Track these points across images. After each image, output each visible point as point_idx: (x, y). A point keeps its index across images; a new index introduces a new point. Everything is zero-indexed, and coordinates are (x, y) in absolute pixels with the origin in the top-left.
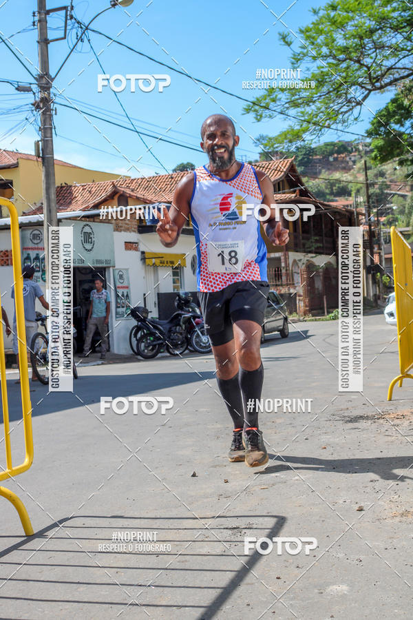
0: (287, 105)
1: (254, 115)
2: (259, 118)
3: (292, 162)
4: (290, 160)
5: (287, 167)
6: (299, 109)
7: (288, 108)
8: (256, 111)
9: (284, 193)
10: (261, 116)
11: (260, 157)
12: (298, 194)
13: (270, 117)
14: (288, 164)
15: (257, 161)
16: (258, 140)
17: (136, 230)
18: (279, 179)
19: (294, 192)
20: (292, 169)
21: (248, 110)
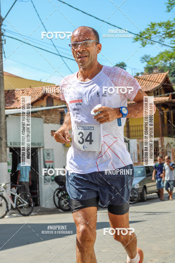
0: (164, 36)
1: (141, 43)
2: (144, 45)
3: (167, 75)
4: (165, 74)
5: (163, 78)
6: (172, 39)
7: (164, 38)
8: (142, 40)
9: (161, 97)
10: (145, 43)
11: (145, 70)
12: (171, 97)
13: (152, 43)
14: (164, 77)
15: (142, 73)
16: (143, 58)
17: (59, 123)
18: (157, 87)
19: (168, 96)
20: (166, 80)
21: (136, 40)
